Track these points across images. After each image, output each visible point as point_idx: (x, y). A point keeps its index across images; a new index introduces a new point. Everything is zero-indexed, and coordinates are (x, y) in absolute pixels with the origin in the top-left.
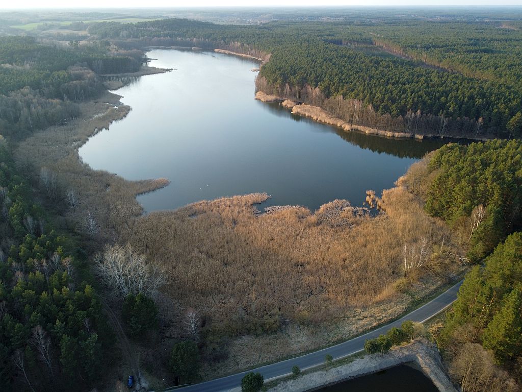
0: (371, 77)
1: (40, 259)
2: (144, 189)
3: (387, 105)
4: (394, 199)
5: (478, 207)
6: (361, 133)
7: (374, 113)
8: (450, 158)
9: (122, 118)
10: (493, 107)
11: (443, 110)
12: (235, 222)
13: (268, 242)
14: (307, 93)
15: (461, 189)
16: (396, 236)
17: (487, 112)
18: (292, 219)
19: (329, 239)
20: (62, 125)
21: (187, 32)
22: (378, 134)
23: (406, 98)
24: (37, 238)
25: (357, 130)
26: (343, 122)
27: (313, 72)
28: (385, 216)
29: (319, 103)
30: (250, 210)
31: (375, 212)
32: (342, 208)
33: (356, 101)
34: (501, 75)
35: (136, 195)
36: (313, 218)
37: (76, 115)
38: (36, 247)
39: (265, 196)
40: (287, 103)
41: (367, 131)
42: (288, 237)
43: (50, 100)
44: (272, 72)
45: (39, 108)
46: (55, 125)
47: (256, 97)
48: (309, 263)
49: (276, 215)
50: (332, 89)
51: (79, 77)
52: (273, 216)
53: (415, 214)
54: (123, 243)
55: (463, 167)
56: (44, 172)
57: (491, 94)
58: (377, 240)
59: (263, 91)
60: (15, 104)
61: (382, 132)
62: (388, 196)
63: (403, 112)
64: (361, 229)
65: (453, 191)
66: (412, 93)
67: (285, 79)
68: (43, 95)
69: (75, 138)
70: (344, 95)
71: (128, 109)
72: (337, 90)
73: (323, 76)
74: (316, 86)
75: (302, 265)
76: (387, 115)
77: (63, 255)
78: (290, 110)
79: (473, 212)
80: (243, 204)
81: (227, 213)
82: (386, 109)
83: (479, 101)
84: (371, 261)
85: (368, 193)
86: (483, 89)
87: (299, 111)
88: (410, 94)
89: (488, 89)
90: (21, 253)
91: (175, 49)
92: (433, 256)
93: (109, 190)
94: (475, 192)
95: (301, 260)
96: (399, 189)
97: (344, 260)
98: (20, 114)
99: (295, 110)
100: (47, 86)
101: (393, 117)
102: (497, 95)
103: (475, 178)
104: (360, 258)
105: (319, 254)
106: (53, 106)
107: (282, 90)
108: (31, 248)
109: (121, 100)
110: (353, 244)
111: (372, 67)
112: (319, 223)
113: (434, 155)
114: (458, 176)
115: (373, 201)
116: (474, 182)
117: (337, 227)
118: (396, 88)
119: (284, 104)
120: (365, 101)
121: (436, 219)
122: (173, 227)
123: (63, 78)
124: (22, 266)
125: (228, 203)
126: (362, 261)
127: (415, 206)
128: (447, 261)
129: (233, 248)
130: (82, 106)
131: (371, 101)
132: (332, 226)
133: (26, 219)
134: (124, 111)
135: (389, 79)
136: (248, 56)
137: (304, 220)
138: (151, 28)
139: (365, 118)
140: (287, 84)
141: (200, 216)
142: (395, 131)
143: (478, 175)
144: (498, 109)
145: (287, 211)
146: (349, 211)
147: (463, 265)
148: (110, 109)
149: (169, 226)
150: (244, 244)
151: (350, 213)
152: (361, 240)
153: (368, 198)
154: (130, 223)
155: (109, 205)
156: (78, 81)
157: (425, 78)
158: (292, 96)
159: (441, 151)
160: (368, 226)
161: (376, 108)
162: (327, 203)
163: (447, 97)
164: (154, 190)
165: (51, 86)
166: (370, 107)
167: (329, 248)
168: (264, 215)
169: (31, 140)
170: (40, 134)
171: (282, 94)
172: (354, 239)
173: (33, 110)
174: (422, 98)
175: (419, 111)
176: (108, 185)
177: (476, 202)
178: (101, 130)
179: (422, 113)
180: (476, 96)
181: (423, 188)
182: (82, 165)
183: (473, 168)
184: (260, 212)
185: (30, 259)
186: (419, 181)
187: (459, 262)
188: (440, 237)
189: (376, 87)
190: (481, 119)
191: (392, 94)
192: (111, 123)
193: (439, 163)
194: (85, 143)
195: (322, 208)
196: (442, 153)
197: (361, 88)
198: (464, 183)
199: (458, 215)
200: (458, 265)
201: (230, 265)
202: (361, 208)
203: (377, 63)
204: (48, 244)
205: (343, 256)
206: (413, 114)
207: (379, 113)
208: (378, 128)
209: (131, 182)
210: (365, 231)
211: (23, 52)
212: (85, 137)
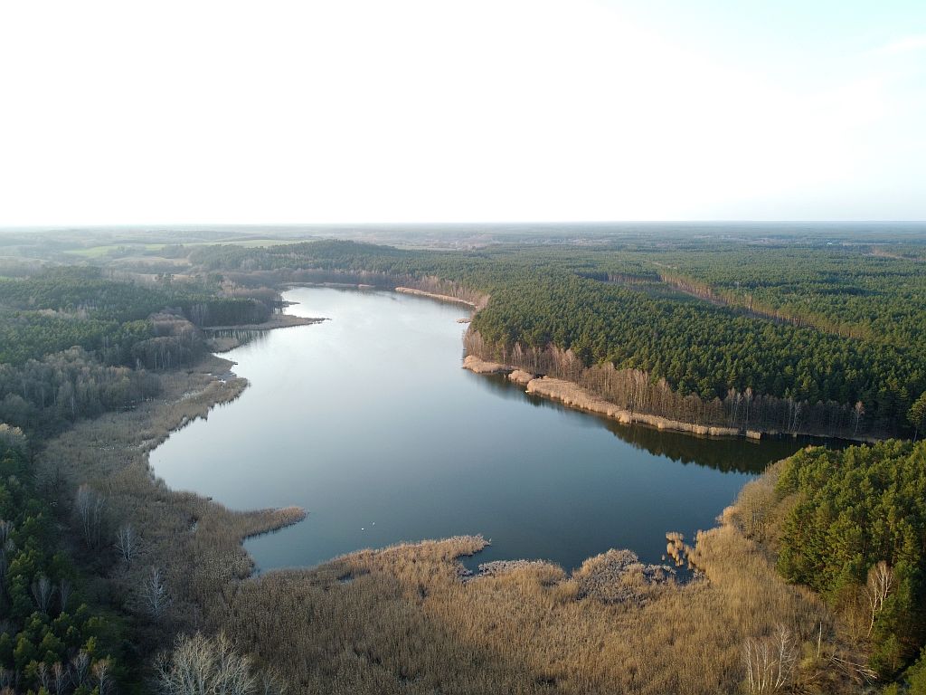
0: (661, 333)
1: (50, 665)
2: (260, 527)
3: (692, 380)
4: (719, 549)
5: (877, 567)
6: (651, 427)
7: (670, 393)
8: (814, 474)
9: (232, 400)
10: (877, 383)
11: (791, 389)
12: (423, 592)
13: (486, 632)
14: (552, 358)
15: (841, 532)
16: (728, 622)
17: (869, 392)
18: (531, 587)
19: (601, 626)
20: (127, 410)
21: (352, 260)
22: (679, 430)
23: (724, 368)
24: (51, 620)
25: (642, 422)
26: (616, 408)
27: (561, 324)
28: (705, 582)
29: (575, 376)
30: (451, 567)
31: (685, 574)
32: (623, 566)
33: (637, 373)
34: (883, 331)
35: (244, 538)
36: (570, 586)
37: (155, 393)
38: (48, 637)
39: (479, 542)
40: (518, 375)
41: (661, 423)
42: (522, 623)
43: (112, 368)
44: (492, 325)
45: (92, 381)
46: (114, 410)
47: (464, 366)
48: (564, 677)
49: (501, 579)
50: (596, 353)
51: (165, 331)
52: (494, 581)
53: (760, 578)
54: (210, 633)
55: (839, 490)
56: (83, 496)
57: (872, 362)
58: (692, 630)
59: (477, 355)
60: (52, 373)
61: (686, 426)
62: (707, 543)
63: (721, 391)
64: (661, 609)
65: (826, 534)
67: (514, 336)
68: (100, 359)
69: (147, 432)
70: (617, 363)
71: (243, 384)
72: (603, 354)
73: (579, 331)
74: (567, 346)
75: (552, 681)
76: (693, 397)
77: (96, 656)
78: (523, 387)
79: (870, 575)
80: (439, 556)
81: (408, 574)
82: (691, 387)
83: (851, 374)
84: (685, 674)
85: (670, 536)
86: (855, 352)
87: (539, 389)
88: (729, 361)
89: (864, 352)
90: (18, 650)
91: (331, 287)
92: (805, 664)
93: (195, 528)
94: (867, 537)
95: (549, 670)
96: (726, 531)
97: (633, 671)
98: (58, 390)
99: (533, 386)
100: (111, 345)
101: (704, 400)
102: (881, 363)
103: (865, 510)
104: (662, 667)
105: (583, 658)
106: (115, 379)
107: (510, 353)
108: (37, 639)
109: (234, 369)
110: (647, 639)
111: (661, 316)
112: (581, 595)
113: (784, 466)
114: (832, 507)
115: (681, 552)
116: (863, 518)
117: (615, 604)
118: (706, 352)
119: (512, 376)
120: (653, 372)
121: (802, 590)
122: (307, 601)
123: (140, 332)
124: (14, 675)
125: (412, 555)
126: (667, 674)
127: (758, 562)
128: (832, 676)
129: (418, 644)
130: (164, 379)
131: (663, 372)
132: (606, 602)
133: (38, 581)
134: (235, 388)
135: (692, 336)
136: (452, 299)
137: (554, 590)
138: (292, 255)
139: (654, 402)
140: (517, 344)
141: (357, 579)
142: (709, 424)
143: (869, 505)
144: (888, 387)
145: (521, 570)
146: (636, 571)
147: (866, 685)
148: (212, 383)
149: (300, 599)
150: (439, 636)
151: (638, 575)
152: (662, 630)
153: (669, 547)
154: (228, 592)
155: (192, 557)
156: (164, 338)
157: (753, 335)
158: (526, 363)
159: (796, 460)
160: (673, 603)
161: (673, 384)
162: (594, 555)
163: (794, 366)
164: (277, 529)
165: (117, 345)
166: (662, 382)
167: (602, 645)
168: (478, 579)
169: (68, 436)
170: (86, 427)
171: (509, 360)
172: (649, 627)
173: (81, 385)
174: (751, 367)
175: (748, 390)
176: (194, 519)
177: (872, 555)
178: (193, 420)
179: (754, 393)
180: (845, 365)
181: (770, 529)
182: (153, 482)
183: (858, 491)
184: (471, 572)
185: (34, 663)
186: (762, 515)
187: (857, 679)
188: (813, 626)
189: (671, 348)
190: (859, 405)
191: (699, 361)
192: (212, 407)
193: (793, 483)
194: (163, 442)
195: (587, 565)
196: (798, 465)
197: (645, 351)
198: (844, 519)
199: (842, 582)
200: (855, 683)
201: (412, 678)
202: (659, 567)
203: (670, 310)
204: (70, 633)
205: (629, 662)
206: (739, 395)
207: (678, 393)
208: (679, 419)
209: (236, 513)
210: (670, 612)
211: (78, 291)
212: (163, 431)
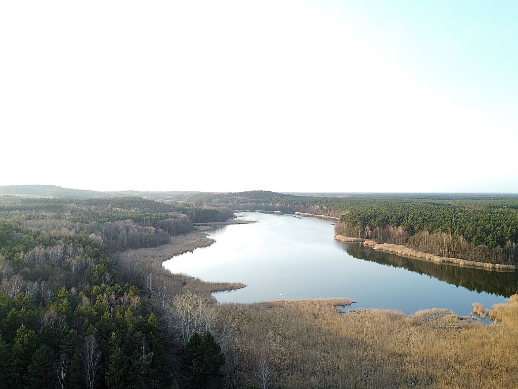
2: (220, 289)
3: (481, 237)
6: (455, 265)
7: (467, 244)
9: (206, 246)
12: (316, 316)
14: (389, 233)
18: (384, 318)
22: (474, 266)
23: (502, 229)
25: (449, 262)
27: (394, 216)
28: (503, 325)
29: (403, 241)
32: (443, 314)
33: (444, 235)
35: (211, 292)
39: (349, 301)
41: (461, 263)
45: (136, 231)
47: (335, 239)
48: (410, 353)
49: (364, 315)
51: (174, 217)
52: (360, 316)
59: (343, 235)
61: (479, 264)
64: (473, 333)
67: (365, 222)
70: (431, 232)
71: (213, 241)
72: (421, 228)
73: (405, 218)
74: (398, 225)
76: (483, 246)
78: (372, 248)
81: (306, 309)
82: (480, 240)
85: (475, 305)
87: (381, 248)
93: (185, 287)
98: (119, 234)
99: (377, 247)
100: (146, 221)
101: (490, 248)
106: (148, 231)
107: (363, 232)
109: (208, 237)
112: (417, 324)
115: (483, 312)
117: (441, 329)
119: (364, 243)
120: (455, 234)
123: (161, 217)
131: (462, 232)
132: (434, 328)
133: (105, 275)
134: (208, 242)
139: (457, 250)
140: (368, 226)
141: (276, 309)
142: (495, 263)
146: (453, 317)
148: (196, 240)
151: (455, 319)
152: (475, 341)
153: (475, 309)
156: (173, 219)
158: (372, 237)
161: (469, 240)
162: (423, 310)
166: (461, 238)
168: (349, 314)
170: (132, 251)
171: (362, 236)
178: (186, 252)
182: (164, 271)
192: (196, 248)
194: (170, 259)
195: (419, 313)
197: (448, 224)
202: (468, 317)
207: (473, 244)
208: (474, 260)
209: (208, 283)
212: (169, 255)
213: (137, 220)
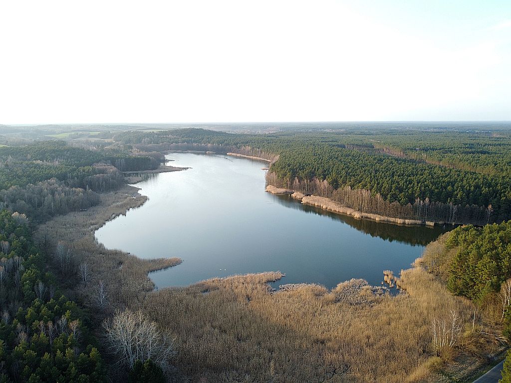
0: (376, 171)
1: (46, 322)
2: (157, 267)
3: (395, 194)
4: (414, 279)
5: (506, 282)
6: (372, 220)
7: (383, 201)
8: (467, 237)
9: (139, 206)
10: (500, 195)
11: (451, 199)
12: (249, 298)
13: (285, 318)
14: (315, 185)
15: (484, 265)
16: (421, 314)
17: (496, 200)
18: (309, 296)
19: (349, 316)
20: (82, 211)
21: (203, 139)
22: (388, 221)
23: (413, 187)
24: (46, 303)
25: (367, 217)
26: (352, 210)
27: (320, 167)
28: (407, 295)
29: (328, 194)
30: (264, 287)
31: (395, 291)
32: (360, 287)
33: (364, 191)
34: (502, 170)
35: (148, 272)
36: (331, 296)
37: (95, 203)
38: (44, 310)
39: (279, 275)
40: (296, 195)
41: (378, 218)
42: (305, 314)
43: (74, 189)
44: (282, 168)
45: (63, 194)
46: (75, 211)
47: (266, 190)
48: (329, 340)
49: (292, 292)
50: (340, 181)
51: (102, 171)
52: (288, 294)
53: (438, 293)
55: (482, 245)
56: (60, 246)
57: (497, 184)
58: (401, 318)
59: (273, 185)
60: (42, 190)
61: (392, 219)
62: (407, 275)
63: (411, 200)
64: (382, 308)
65: (476, 267)
66: (418, 183)
67: (294, 173)
68: (67, 185)
69: (93, 222)
70: (352, 187)
71: (145, 199)
72: (344, 182)
73: (330, 170)
74: (324, 179)
75: (323, 342)
76: (396, 203)
77: (72, 318)
78: (300, 201)
79: (502, 286)
80: (257, 282)
81: (240, 290)
82: (395, 198)
83: (485, 190)
84: (397, 339)
85: (385, 273)
86: (487, 180)
87: (308, 201)
88: (416, 184)
89: (492, 179)
90: (27, 317)
91: (191, 153)
92: (466, 334)
93: (121, 267)
94: (499, 268)
95: (320, 337)
96: (417, 270)
97: (368, 337)
98: (44, 200)
99: (305, 200)
100: (73, 178)
101: (402, 205)
102: (502, 184)
103: (497, 254)
104: (384, 336)
105: (340, 331)
106: (76, 193)
107: (292, 183)
109: (139, 192)
110: (375, 322)
111: (376, 163)
112: (337, 301)
113: (449, 236)
114: (478, 253)
115: (392, 280)
116: (497, 258)
117: (357, 305)
118: (403, 179)
119: (293, 195)
120: (373, 190)
121: (462, 299)
122: (184, 302)
123: (88, 172)
124: (26, 329)
125: (242, 281)
126: (388, 339)
127: (436, 285)
128: (482, 340)
129: (247, 323)
130: (102, 196)
131: (379, 190)
132: (351, 304)
133: (38, 284)
134: (140, 201)
135: (394, 172)
136: (258, 158)
137: (322, 298)
138: (170, 136)
139: (374, 207)
140: (296, 178)
141: (212, 292)
142: (405, 218)
143: (500, 251)
144: (507, 197)
145: (303, 289)
146: (367, 289)
147: (501, 345)
148: (128, 198)
149: (181, 301)
150: (259, 320)
151: (368, 292)
152: (384, 318)
153: (385, 277)
154: (140, 297)
155: (120, 281)
156: (101, 174)
157: (428, 172)
158: (301, 188)
159: (456, 232)
160: (389, 304)
161: (384, 197)
162: (343, 282)
163: (453, 186)
164: (166, 268)
165: (76, 178)
166: (378, 195)
167: (350, 325)
168: (279, 292)
169: (50, 223)
170: (60, 219)
171: (291, 188)
172: (376, 316)
173: (57, 196)
174: (428, 187)
175: (427, 199)
176: (121, 263)
177: (502, 277)
178: (118, 216)
179: (430, 201)
180: (481, 185)
181: (441, 269)
182: (97, 246)
183: (493, 245)
184: (275, 289)
185: (36, 322)
186: (438, 261)
187: (496, 342)
188: (469, 316)
189: (383, 178)
190: (490, 206)
191: (399, 184)
192: (129, 210)
193: (456, 243)
194: (102, 226)
195: (340, 287)
196: (458, 234)
197: (368, 180)
198: (486, 259)
199: (485, 291)
200: (495, 344)
201: (244, 340)
202: (380, 287)
203: (381, 160)
204: (56, 309)
205: (366, 333)
206: (422, 201)
207: (387, 201)
208: (388, 216)
209: (144, 260)
210: (388, 309)
211: (54, 151)
212: (102, 221)
213: (62, 178)
